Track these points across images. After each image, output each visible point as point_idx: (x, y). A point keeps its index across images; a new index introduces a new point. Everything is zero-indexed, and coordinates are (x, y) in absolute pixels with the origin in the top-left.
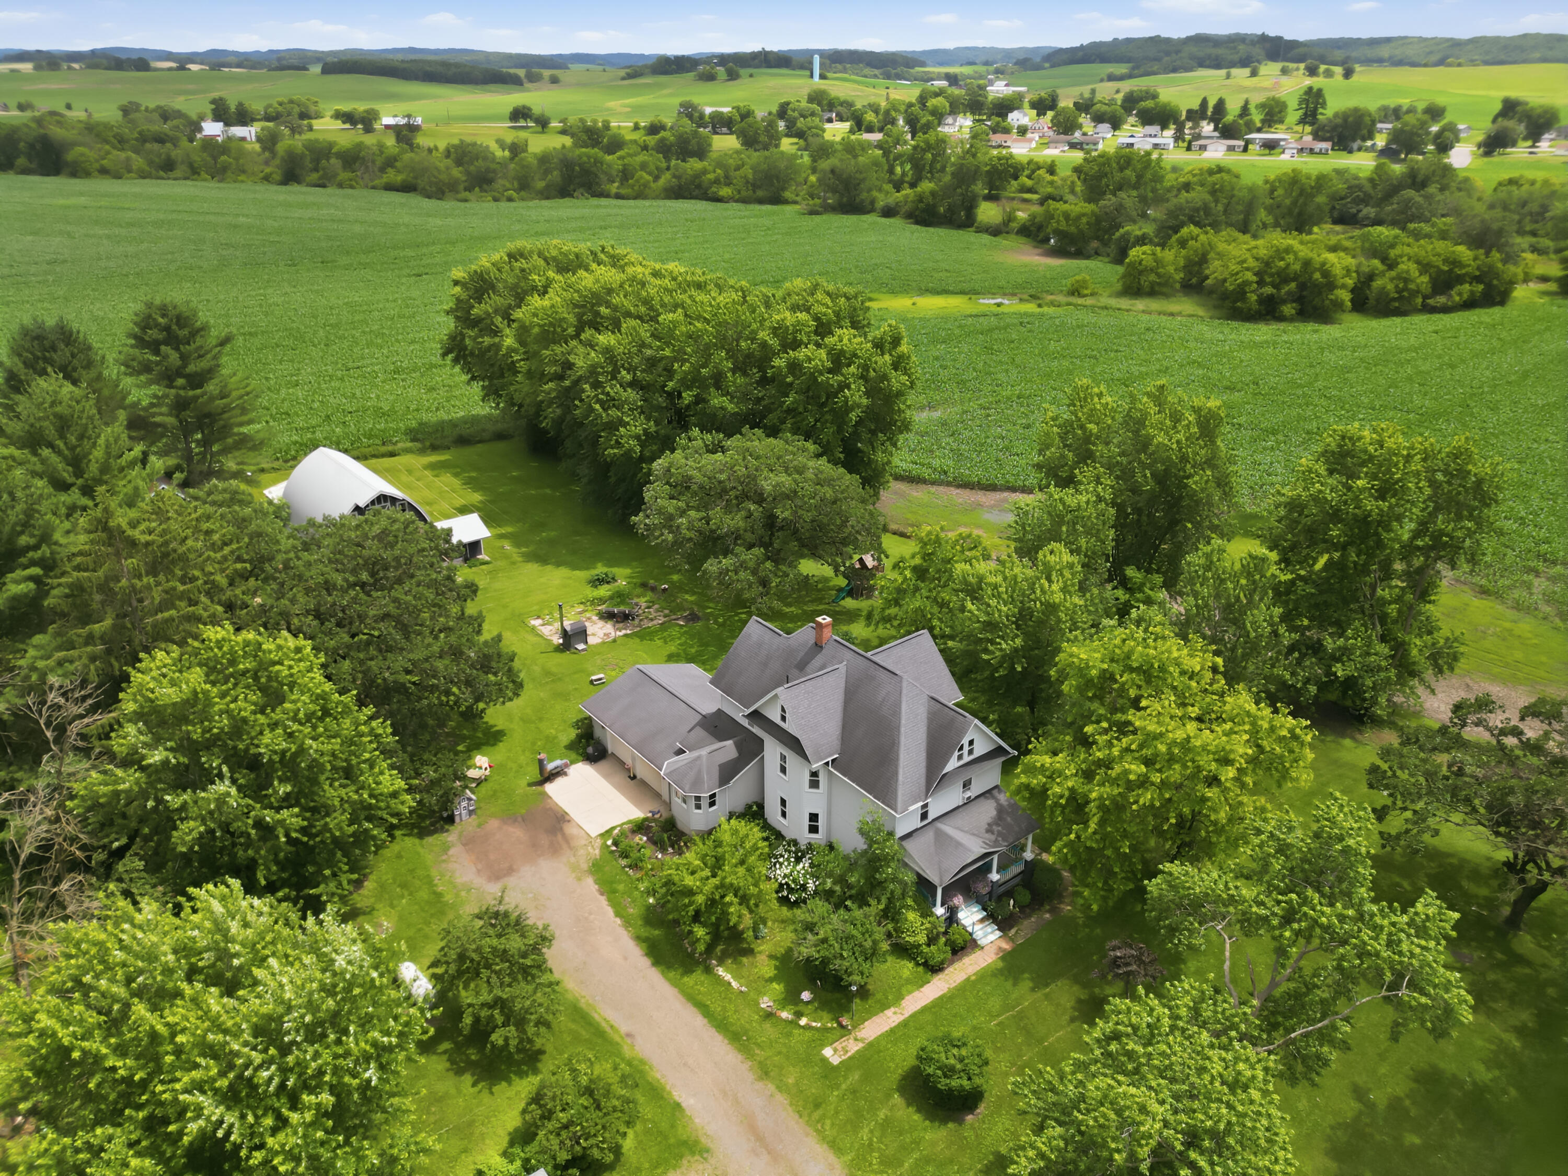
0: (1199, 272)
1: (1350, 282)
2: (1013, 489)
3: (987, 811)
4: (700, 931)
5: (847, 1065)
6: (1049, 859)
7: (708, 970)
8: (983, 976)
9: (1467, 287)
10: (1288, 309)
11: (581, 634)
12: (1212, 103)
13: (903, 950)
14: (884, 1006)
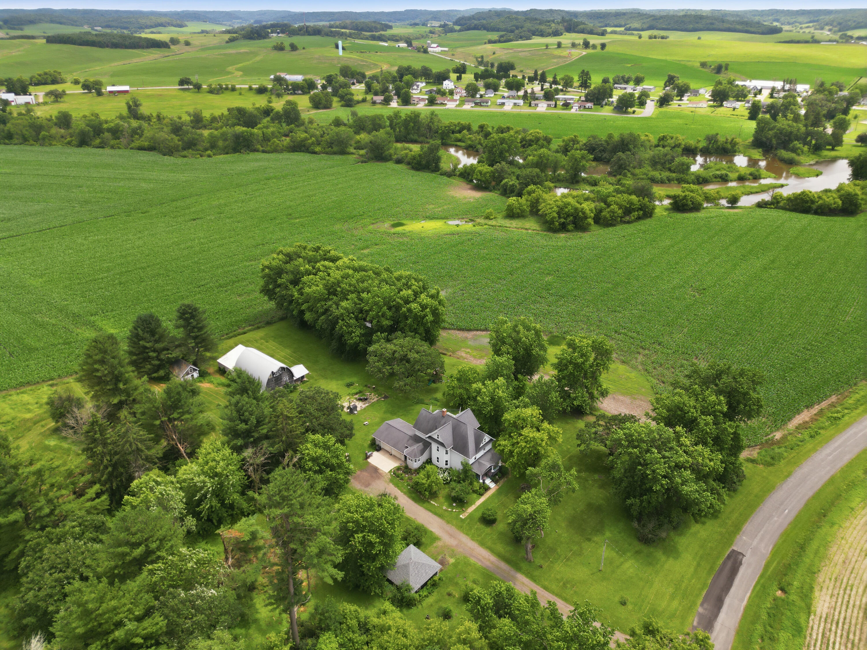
0: (537, 207)
1: (592, 215)
2: (477, 330)
3: (489, 456)
4: (427, 493)
5: (466, 519)
6: (507, 465)
7: (429, 502)
8: (493, 495)
9: (636, 213)
10: (570, 227)
11: (355, 407)
12: (540, 72)
13: (475, 492)
14: (471, 505)
